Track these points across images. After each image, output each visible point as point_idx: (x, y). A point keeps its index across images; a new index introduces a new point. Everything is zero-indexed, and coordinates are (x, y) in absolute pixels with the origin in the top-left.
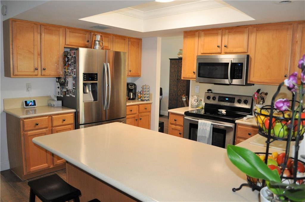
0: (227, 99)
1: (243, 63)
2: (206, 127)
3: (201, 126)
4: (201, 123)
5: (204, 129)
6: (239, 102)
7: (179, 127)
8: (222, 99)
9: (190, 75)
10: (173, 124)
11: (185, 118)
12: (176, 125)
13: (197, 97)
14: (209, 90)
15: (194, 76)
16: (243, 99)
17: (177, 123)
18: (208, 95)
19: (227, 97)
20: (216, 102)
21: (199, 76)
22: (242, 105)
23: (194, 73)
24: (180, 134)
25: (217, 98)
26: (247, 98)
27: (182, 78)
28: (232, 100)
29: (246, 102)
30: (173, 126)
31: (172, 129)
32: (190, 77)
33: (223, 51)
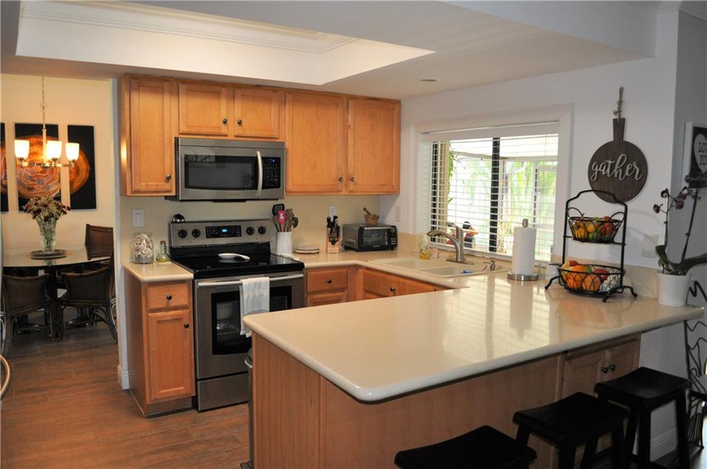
0: (224, 231)
1: (279, 159)
2: (261, 290)
3: (250, 291)
4: (249, 284)
5: (257, 295)
6: (250, 231)
7: (180, 312)
8: (214, 231)
9: (152, 185)
10: (159, 310)
11: (200, 284)
12: (168, 309)
13: (149, 236)
14: (179, 216)
15: (167, 186)
16: (256, 226)
17: (173, 303)
18: (180, 227)
19: (224, 228)
20: (203, 241)
21: (187, 186)
22: (256, 238)
23: (169, 178)
24: (187, 326)
25: (203, 232)
26: (263, 224)
27: (129, 193)
28: (234, 230)
29: (262, 231)
30: (159, 314)
31: (159, 322)
32: (153, 188)
33: (232, 131)
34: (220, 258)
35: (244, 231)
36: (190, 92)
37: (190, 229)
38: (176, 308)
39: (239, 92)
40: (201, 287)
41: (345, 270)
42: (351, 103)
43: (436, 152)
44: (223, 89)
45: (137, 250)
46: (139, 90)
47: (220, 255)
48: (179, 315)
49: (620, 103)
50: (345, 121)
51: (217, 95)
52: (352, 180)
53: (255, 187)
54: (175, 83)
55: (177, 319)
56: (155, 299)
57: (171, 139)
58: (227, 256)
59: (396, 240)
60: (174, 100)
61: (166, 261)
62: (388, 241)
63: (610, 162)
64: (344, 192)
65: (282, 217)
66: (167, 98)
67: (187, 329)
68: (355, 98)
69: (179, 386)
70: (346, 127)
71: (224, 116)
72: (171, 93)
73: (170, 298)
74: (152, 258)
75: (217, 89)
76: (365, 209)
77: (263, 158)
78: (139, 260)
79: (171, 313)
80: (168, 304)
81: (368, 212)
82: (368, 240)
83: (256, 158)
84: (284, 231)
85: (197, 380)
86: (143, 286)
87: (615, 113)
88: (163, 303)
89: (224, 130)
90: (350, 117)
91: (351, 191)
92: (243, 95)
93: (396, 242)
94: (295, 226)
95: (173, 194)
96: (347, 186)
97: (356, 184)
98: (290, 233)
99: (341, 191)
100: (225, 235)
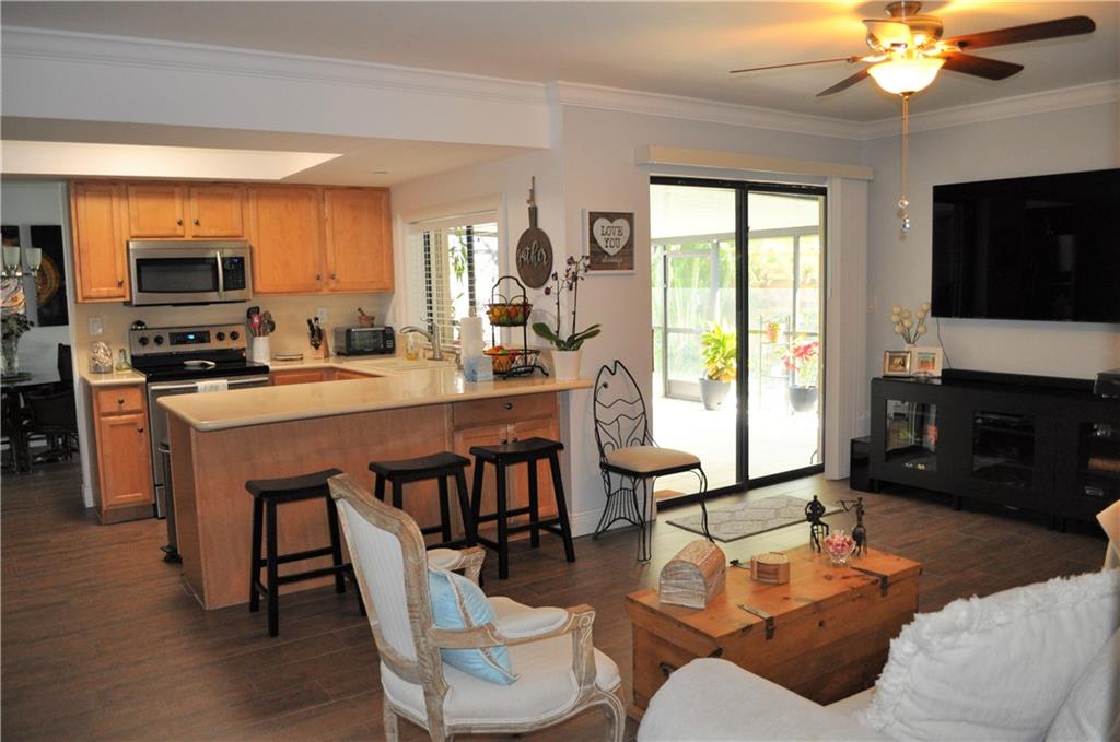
0: (191, 337)
1: (243, 258)
4: (205, 387)
6: (221, 337)
7: (134, 416)
8: (179, 338)
9: (104, 291)
10: (112, 414)
11: (153, 388)
12: (120, 413)
13: (107, 344)
14: (139, 323)
15: (119, 291)
16: (227, 331)
17: (126, 407)
18: (140, 334)
19: (191, 334)
20: (166, 348)
21: (140, 290)
22: (228, 344)
23: (120, 284)
24: (142, 431)
25: (167, 339)
26: (236, 329)
27: (80, 300)
28: (202, 337)
29: (234, 336)
30: (112, 418)
31: (112, 426)
32: (105, 294)
33: (189, 232)
34: (185, 365)
35: (213, 336)
36: (138, 194)
37: (151, 336)
38: (131, 413)
39: (194, 190)
40: (154, 391)
41: (319, 373)
42: (327, 195)
43: (427, 243)
44: (177, 189)
45: (94, 359)
46: (85, 195)
47: (186, 362)
48: (131, 419)
49: (532, 192)
50: (320, 212)
51: (171, 195)
52: (333, 277)
53: (216, 289)
54: (124, 187)
55: (133, 424)
56: (107, 402)
57: (121, 244)
58: (193, 364)
59: (394, 341)
60: (124, 203)
61: (127, 369)
62: (383, 343)
63: (528, 249)
64: (325, 291)
65: (256, 321)
66: (115, 202)
67: (143, 434)
68: (331, 188)
69: (136, 492)
70: (321, 221)
71: (179, 217)
72: (120, 196)
73: (121, 402)
74: (112, 367)
75: (170, 189)
76: (359, 310)
77: (223, 260)
78: (97, 370)
79: (124, 417)
80: (120, 408)
81: (362, 313)
82: (357, 344)
83: (216, 259)
84: (260, 335)
85: (155, 486)
86: (93, 390)
87: (529, 202)
88: (115, 408)
89: (180, 231)
90: (326, 210)
91: (332, 290)
92: (200, 194)
93: (394, 345)
94: (272, 329)
95: (128, 299)
96: (327, 284)
97: (338, 282)
98: (266, 338)
99: (320, 290)
100: (191, 342)
